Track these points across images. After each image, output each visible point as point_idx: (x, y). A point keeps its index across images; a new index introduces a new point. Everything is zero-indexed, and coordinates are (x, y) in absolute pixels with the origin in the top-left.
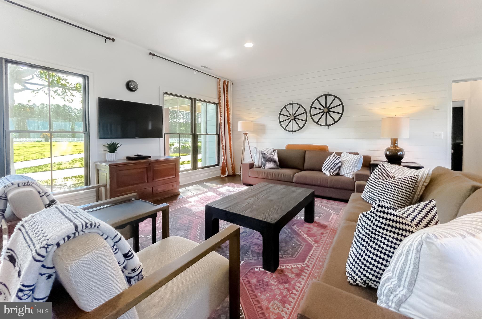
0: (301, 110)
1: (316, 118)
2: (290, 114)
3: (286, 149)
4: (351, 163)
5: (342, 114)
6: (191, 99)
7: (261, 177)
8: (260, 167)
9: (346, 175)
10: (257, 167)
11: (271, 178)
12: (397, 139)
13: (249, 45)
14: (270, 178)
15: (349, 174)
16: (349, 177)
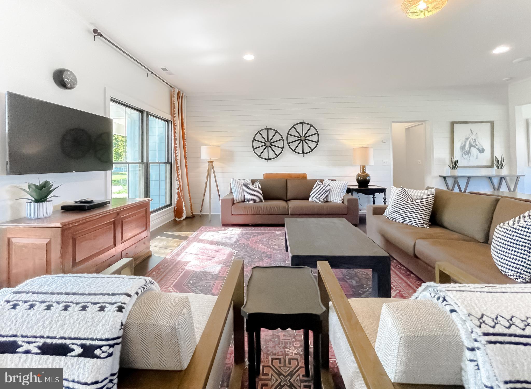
0: (277, 137)
1: (293, 146)
2: (265, 140)
3: (264, 178)
4: (339, 189)
5: (317, 143)
6: (141, 111)
7: (249, 213)
8: (244, 201)
9: (336, 201)
10: (238, 202)
11: (262, 213)
12: (365, 166)
13: (249, 57)
14: (260, 213)
15: (338, 200)
16: (338, 202)
